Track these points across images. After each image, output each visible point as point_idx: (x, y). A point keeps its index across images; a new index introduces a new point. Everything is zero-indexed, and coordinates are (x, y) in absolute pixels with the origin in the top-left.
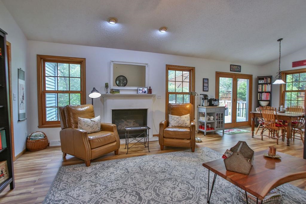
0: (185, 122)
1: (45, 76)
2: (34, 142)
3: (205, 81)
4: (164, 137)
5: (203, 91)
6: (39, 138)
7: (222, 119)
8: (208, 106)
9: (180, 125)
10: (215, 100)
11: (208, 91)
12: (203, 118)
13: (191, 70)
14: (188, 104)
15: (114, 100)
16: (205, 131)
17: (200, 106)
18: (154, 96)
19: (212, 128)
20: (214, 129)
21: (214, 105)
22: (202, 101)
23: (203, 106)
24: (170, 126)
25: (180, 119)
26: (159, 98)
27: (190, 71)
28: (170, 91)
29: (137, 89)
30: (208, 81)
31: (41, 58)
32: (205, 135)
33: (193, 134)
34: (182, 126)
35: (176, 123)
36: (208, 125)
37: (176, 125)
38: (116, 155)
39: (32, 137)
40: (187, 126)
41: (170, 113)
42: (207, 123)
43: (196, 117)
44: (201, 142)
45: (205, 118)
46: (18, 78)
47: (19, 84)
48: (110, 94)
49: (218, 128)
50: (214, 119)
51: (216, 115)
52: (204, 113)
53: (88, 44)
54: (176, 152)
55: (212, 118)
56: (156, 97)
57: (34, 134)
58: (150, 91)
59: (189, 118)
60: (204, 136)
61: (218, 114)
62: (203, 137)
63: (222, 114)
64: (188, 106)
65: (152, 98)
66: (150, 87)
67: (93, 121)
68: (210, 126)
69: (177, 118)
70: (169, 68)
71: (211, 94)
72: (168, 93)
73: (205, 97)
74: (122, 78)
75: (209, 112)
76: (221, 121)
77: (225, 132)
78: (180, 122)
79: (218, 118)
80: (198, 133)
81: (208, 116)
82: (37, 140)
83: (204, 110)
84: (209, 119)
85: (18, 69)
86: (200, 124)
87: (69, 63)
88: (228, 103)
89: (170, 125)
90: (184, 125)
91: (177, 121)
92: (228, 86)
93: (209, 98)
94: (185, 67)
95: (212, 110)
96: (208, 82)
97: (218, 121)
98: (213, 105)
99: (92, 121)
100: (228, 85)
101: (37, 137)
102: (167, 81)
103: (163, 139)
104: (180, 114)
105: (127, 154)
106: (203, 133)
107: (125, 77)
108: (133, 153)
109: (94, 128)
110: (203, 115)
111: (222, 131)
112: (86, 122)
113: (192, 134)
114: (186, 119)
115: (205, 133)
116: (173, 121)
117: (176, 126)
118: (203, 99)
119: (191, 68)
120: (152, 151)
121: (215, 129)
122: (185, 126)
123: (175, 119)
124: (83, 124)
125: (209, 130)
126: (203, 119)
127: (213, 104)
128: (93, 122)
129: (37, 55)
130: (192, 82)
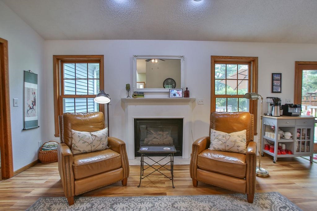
0: (237, 144)
1: (62, 79)
2: (45, 153)
3: (276, 77)
4: (198, 168)
5: (273, 92)
6: (52, 148)
7: (309, 138)
8: (281, 115)
9: (227, 149)
10: (295, 106)
11: (280, 92)
12: (272, 134)
13: (252, 62)
14: (244, 113)
15: (137, 106)
16: (275, 154)
17: (266, 115)
18: (194, 100)
19: (287, 151)
20: (292, 153)
21: (293, 114)
22: (270, 107)
23: (272, 116)
24: (211, 148)
25: (228, 137)
26: (201, 103)
27: (249, 63)
28: (217, 93)
29: (168, 91)
30: (281, 76)
31: (58, 59)
32: (274, 162)
33: (250, 170)
34: (232, 150)
35: (221, 145)
36: (280, 145)
37: (222, 147)
38: (123, 186)
39: (45, 147)
40: (242, 151)
41: (214, 126)
42: (279, 143)
43: (258, 131)
44: (268, 177)
45: (275, 134)
46: (24, 81)
47: (25, 88)
48: (133, 98)
49: (300, 153)
50: (291, 137)
51: (296, 130)
52: (274, 127)
53: (105, 37)
54: (216, 197)
55: (288, 135)
56: (196, 102)
57: (47, 144)
58: (187, 94)
59: (245, 138)
60: (272, 163)
61: (300, 129)
62: (272, 165)
63: (309, 130)
64: (244, 117)
65: (190, 103)
66: (187, 88)
67: (95, 135)
68: (284, 147)
69: (223, 136)
70: (216, 60)
71: (287, 97)
72: (214, 97)
73: (276, 102)
74: (170, 81)
75: (283, 125)
76: (306, 140)
77: (314, 160)
78: (227, 144)
79: (300, 136)
80: (263, 156)
81: (281, 132)
82: (49, 151)
83: (273, 122)
84: (282, 137)
85: (24, 71)
86: (266, 143)
87: (87, 62)
88: (312, 109)
89: (210, 146)
90: (235, 149)
91: (223, 141)
92: (308, 87)
93: (283, 103)
94: (241, 58)
95: (288, 122)
96: (281, 78)
97: (301, 140)
98: (290, 115)
99: (92, 135)
100: (309, 85)
101: (50, 147)
102: (213, 79)
103: (196, 170)
104: (230, 130)
105: (138, 187)
106: (271, 158)
107: (173, 80)
108: (148, 186)
109: (94, 146)
110: (272, 130)
111: (309, 158)
112: (83, 137)
113: (248, 172)
114: (238, 140)
115: (275, 159)
116: (216, 140)
117: (222, 150)
118: (271, 105)
119: (252, 59)
120: (178, 187)
121: (295, 152)
122: (237, 151)
123: (220, 137)
124: (78, 139)
125: (281, 154)
126: (272, 137)
127: (291, 113)
128: (94, 138)
129: (53, 55)
130: (253, 79)
